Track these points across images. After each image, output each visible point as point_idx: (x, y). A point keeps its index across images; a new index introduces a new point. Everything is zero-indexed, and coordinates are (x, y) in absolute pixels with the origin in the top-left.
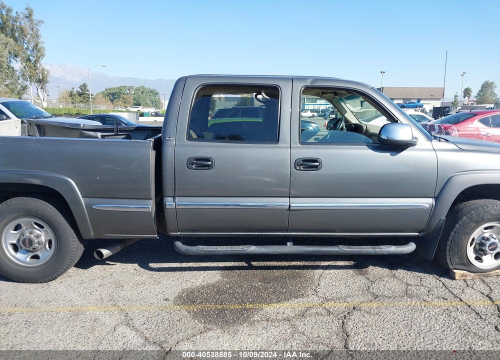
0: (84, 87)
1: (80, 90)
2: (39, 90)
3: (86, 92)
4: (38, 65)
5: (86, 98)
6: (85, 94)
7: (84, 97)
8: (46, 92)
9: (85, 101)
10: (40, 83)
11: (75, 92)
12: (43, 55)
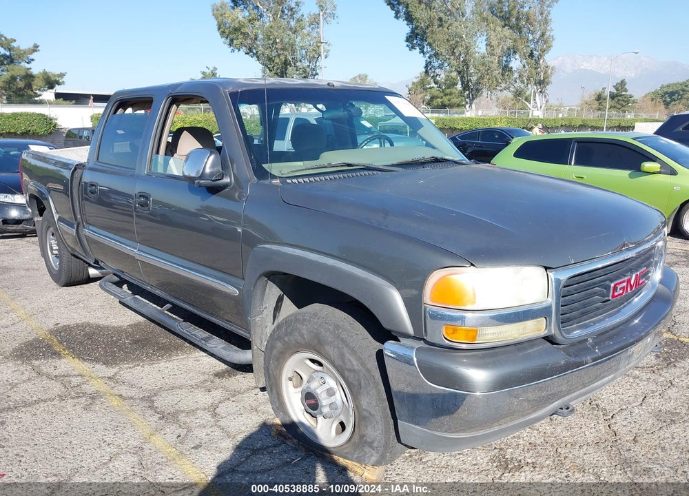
0: (622, 85)
1: (614, 91)
2: (537, 95)
3: (623, 93)
4: (542, 61)
5: (621, 102)
6: (621, 96)
7: (619, 100)
8: (545, 96)
9: (618, 106)
10: (540, 85)
11: (607, 93)
12: (549, 47)
